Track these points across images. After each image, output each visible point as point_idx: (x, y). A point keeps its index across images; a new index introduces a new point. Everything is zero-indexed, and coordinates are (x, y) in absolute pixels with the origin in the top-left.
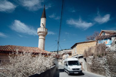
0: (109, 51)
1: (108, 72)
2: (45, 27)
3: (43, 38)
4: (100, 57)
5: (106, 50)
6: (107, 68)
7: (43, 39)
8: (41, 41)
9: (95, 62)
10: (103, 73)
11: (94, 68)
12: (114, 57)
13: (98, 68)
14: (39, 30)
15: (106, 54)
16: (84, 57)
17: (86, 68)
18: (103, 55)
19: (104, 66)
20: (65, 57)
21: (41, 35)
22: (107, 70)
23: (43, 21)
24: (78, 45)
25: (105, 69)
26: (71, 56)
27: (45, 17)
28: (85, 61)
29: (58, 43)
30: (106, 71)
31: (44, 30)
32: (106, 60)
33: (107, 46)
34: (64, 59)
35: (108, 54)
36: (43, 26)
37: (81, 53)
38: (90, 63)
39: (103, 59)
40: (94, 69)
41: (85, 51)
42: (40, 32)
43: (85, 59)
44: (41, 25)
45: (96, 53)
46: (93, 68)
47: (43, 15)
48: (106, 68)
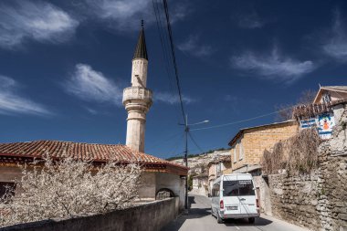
0: (327, 152)
1: (328, 219)
2: (145, 84)
3: (140, 116)
4: (302, 171)
5: (319, 149)
6: (322, 205)
7: (138, 119)
8: (133, 128)
9: (292, 187)
10: (315, 222)
11: (290, 206)
12: (340, 172)
13: (301, 208)
14: (128, 94)
15: (319, 162)
16: (263, 174)
17: (270, 207)
18: (310, 166)
19: (314, 202)
20: (215, 173)
21: (133, 108)
22: (322, 213)
23: (138, 67)
24: (247, 136)
25: (319, 211)
26: (230, 170)
27: (144, 55)
28: (264, 183)
29: (187, 130)
30: (321, 217)
31: (143, 96)
32: (319, 180)
33: (323, 137)
34: (211, 178)
35: (324, 163)
36: (140, 81)
37: (256, 161)
38: (280, 191)
39: (312, 178)
40: (289, 211)
41: (266, 154)
42: (130, 101)
43: (266, 179)
44: (134, 81)
45: (293, 160)
46: (286, 205)
47: (138, 50)
48: (322, 209)
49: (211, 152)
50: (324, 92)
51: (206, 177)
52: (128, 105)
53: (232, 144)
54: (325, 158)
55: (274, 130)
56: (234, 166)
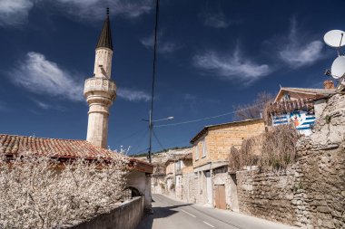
0: (308, 147)
1: (305, 212)
2: (109, 75)
3: (103, 110)
4: (278, 166)
5: (298, 144)
6: (299, 200)
7: (101, 113)
8: (95, 122)
9: (264, 183)
10: (289, 216)
11: (261, 202)
12: (322, 165)
13: (274, 203)
14: (90, 85)
15: (296, 157)
16: (229, 170)
17: (237, 202)
18: (287, 161)
19: (290, 196)
20: (173, 171)
21: (96, 101)
22: (299, 207)
23: (102, 57)
24: (211, 133)
25: (295, 205)
26: (190, 168)
27: (109, 45)
28: (231, 180)
29: (151, 127)
30: (297, 211)
31: (107, 88)
32: (297, 175)
33: (301, 132)
34: (170, 175)
35: (304, 157)
36: (103, 72)
37: (222, 157)
38: (249, 188)
39: (288, 173)
40: (259, 206)
41: (233, 151)
42: (92, 92)
43: (233, 176)
44: (97, 71)
45: (266, 155)
46: (256, 201)
47: (103, 39)
48: (298, 202)
49: (166, 151)
50: (284, 93)
51: (163, 176)
52: (90, 97)
53: (194, 142)
54: (304, 153)
55: (237, 128)
56: (195, 164)
